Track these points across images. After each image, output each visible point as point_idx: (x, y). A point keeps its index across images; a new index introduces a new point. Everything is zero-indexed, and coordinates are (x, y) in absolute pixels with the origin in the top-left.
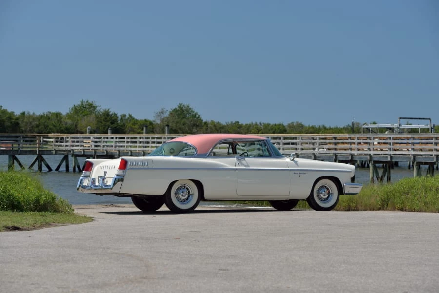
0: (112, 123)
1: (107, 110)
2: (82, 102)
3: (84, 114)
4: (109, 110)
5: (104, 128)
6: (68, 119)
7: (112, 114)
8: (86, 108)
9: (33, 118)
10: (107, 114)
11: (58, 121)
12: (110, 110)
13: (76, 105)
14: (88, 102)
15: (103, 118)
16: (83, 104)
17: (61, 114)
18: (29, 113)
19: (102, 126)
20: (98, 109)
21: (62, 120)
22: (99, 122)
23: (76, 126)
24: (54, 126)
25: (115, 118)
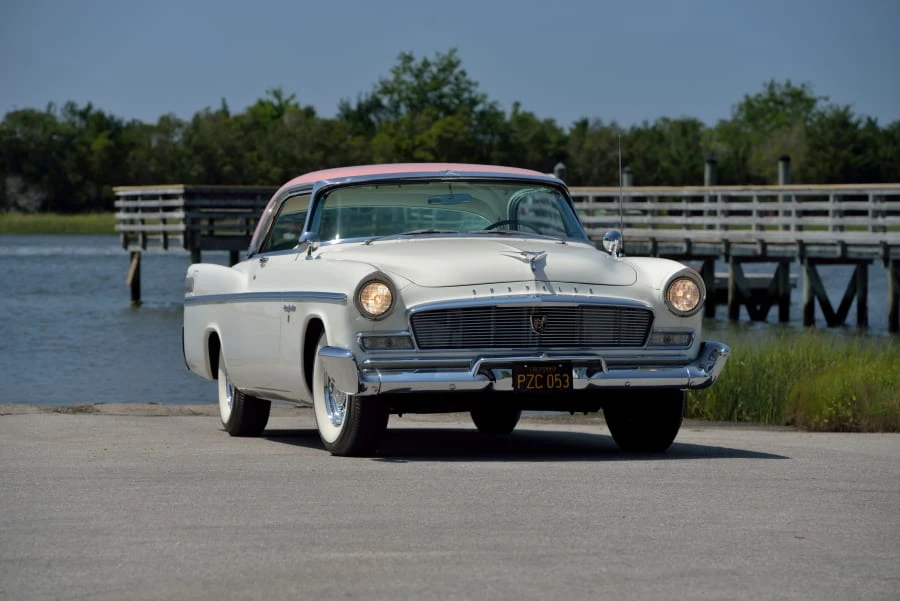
0: (857, 151)
1: (842, 109)
2: (772, 86)
3: (774, 123)
4: (847, 108)
5: (832, 168)
6: (719, 140)
7: (859, 122)
8: (781, 103)
9: (609, 137)
10: (842, 121)
11: (689, 147)
12: (852, 110)
13: (752, 95)
14: (788, 85)
15: (831, 134)
16: (772, 94)
17: (701, 124)
18: (598, 122)
19: (825, 160)
20: (821, 106)
21: (701, 144)
22: (817, 147)
23: (744, 160)
24: (675, 162)
25: (870, 134)
